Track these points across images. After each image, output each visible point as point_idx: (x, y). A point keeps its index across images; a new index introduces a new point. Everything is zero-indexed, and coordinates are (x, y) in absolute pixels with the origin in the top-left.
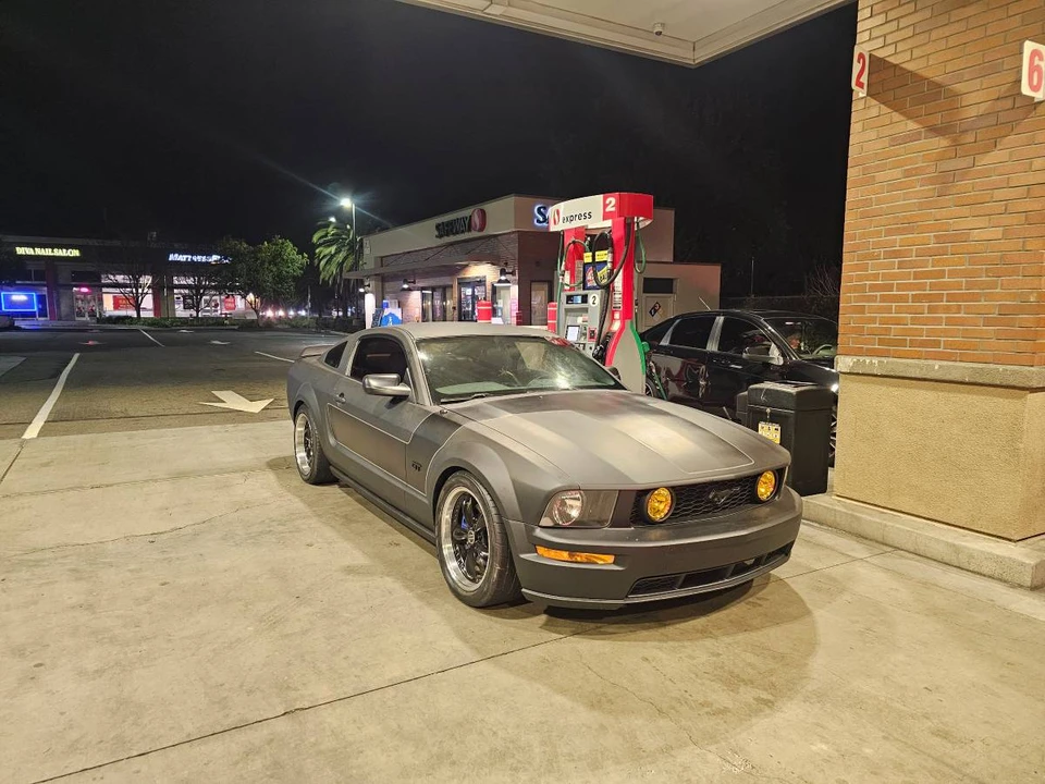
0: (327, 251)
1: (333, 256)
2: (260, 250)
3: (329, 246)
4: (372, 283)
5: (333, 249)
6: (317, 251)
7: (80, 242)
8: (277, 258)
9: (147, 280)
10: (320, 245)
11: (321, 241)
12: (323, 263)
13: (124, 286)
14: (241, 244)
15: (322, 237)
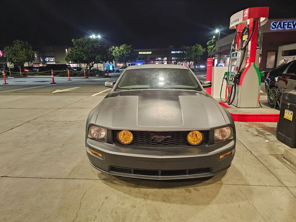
0: (211, 47)
1: (213, 48)
2: (192, 48)
3: (212, 45)
4: (217, 56)
5: (212, 46)
6: (208, 47)
7: (151, 50)
8: (196, 50)
9: (166, 59)
10: (209, 45)
11: (209, 44)
12: (209, 51)
13: (160, 61)
14: (187, 47)
15: (210, 43)
